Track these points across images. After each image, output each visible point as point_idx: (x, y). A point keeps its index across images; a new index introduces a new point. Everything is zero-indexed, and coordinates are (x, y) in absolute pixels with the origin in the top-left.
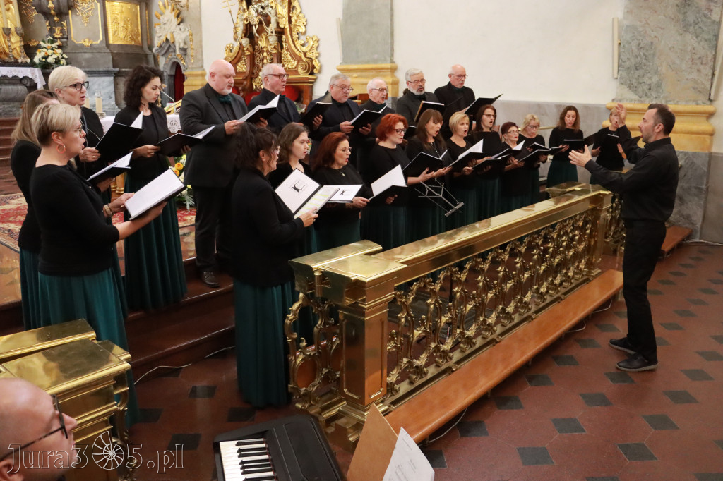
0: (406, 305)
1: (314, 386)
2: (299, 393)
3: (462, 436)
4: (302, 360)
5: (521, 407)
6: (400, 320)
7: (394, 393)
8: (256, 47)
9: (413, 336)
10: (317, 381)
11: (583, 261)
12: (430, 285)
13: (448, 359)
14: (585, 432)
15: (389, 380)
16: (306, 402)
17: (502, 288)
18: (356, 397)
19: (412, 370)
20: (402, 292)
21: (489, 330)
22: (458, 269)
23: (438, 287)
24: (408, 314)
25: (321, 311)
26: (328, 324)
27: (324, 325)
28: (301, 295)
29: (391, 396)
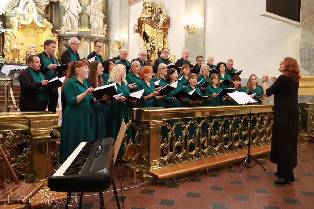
0: (171, 130)
1: (134, 158)
2: (127, 159)
3: (190, 182)
4: (129, 145)
5: (220, 177)
6: (169, 135)
7: (166, 165)
8: (150, 60)
9: (175, 143)
10: (136, 156)
11: (270, 136)
12: (183, 124)
13: (193, 159)
14: (242, 184)
15: (164, 159)
16: (130, 163)
17: (222, 136)
18: (147, 160)
19: (174, 158)
20: (170, 124)
21: (215, 152)
22: (197, 122)
23: (187, 127)
24: (172, 133)
25: (138, 128)
26: (141, 134)
27: (139, 134)
28: (130, 121)
29: (164, 166)
